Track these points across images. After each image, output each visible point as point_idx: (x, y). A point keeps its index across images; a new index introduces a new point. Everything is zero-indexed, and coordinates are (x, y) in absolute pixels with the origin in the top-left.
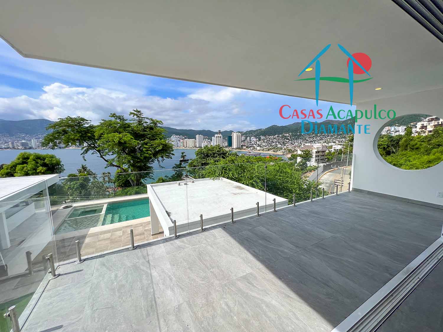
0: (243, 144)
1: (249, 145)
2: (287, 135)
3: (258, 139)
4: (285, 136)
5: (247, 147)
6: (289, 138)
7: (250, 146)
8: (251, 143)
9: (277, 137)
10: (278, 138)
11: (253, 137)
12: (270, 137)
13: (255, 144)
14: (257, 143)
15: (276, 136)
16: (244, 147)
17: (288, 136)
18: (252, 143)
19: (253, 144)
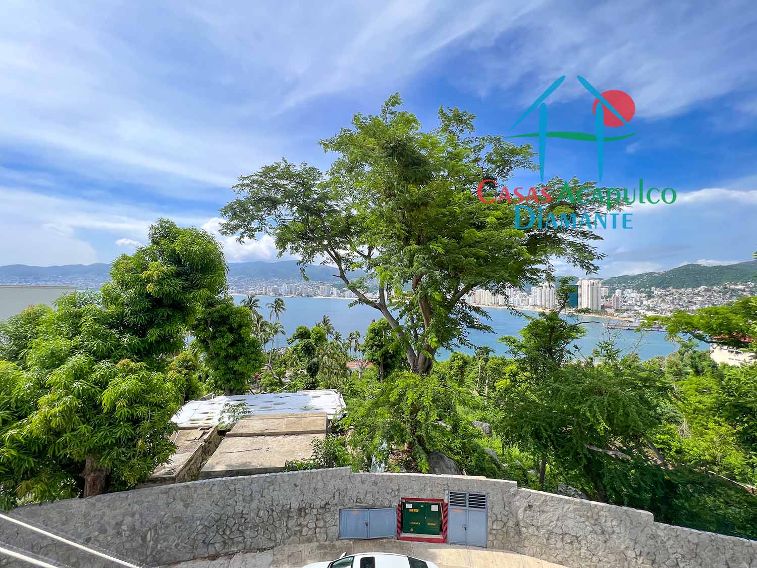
0: (603, 302)
1: (621, 307)
2: (740, 287)
3: (644, 295)
4: (733, 290)
5: (617, 310)
6: (745, 294)
7: (624, 308)
8: (625, 302)
9: (706, 290)
10: (708, 293)
11: (630, 291)
12: (680, 291)
13: (636, 305)
14: (644, 303)
15: (702, 288)
16: (609, 310)
17: (744, 290)
18: (629, 302)
19: (630, 305)
